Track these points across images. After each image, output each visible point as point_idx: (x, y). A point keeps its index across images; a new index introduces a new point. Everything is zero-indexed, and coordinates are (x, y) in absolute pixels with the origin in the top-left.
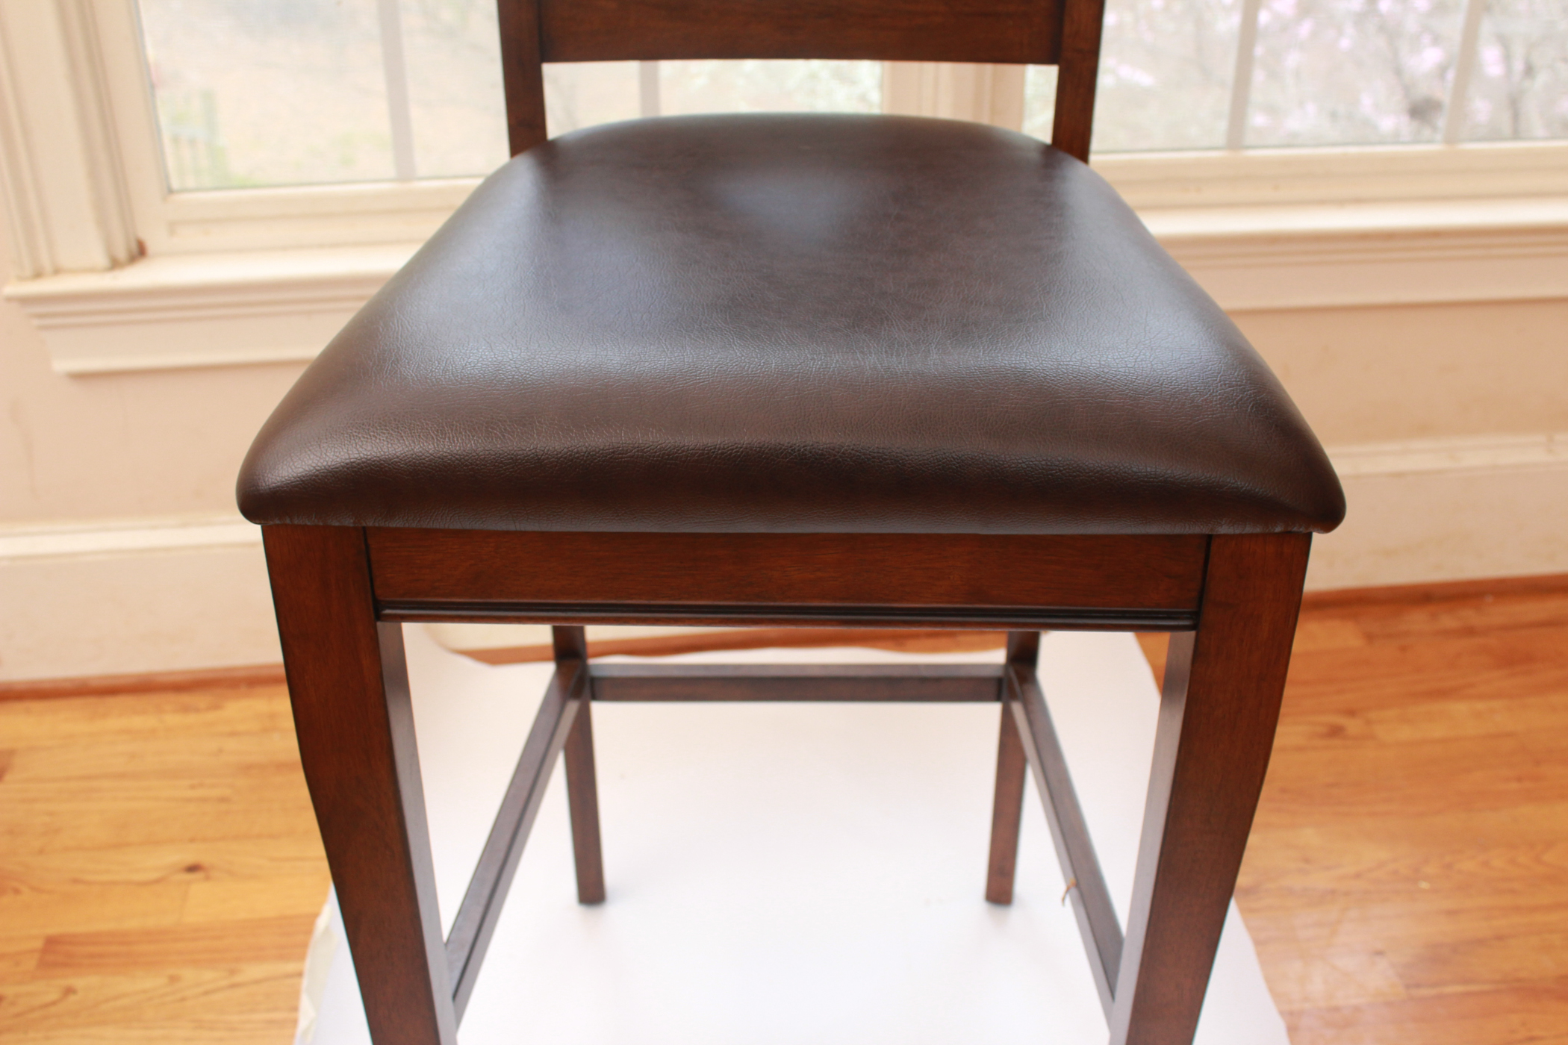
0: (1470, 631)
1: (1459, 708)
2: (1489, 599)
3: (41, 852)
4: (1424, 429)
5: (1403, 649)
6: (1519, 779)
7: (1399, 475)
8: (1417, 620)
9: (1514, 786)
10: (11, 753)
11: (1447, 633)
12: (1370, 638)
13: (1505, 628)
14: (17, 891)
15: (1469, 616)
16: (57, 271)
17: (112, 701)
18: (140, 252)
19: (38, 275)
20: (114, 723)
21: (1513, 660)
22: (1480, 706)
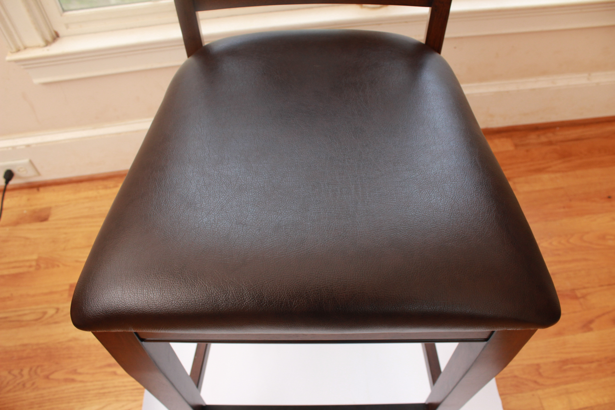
0: (550, 143)
1: (545, 177)
2: (558, 128)
3: (64, 250)
4: (544, 73)
5: (527, 151)
6: (564, 207)
7: (534, 90)
8: (533, 138)
9: (562, 210)
10: (50, 208)
11: (543, 144)
12: (516, 146)
13: (562, 141)
14: (58, 266)
15: (550, 136)
16: (25, 48)
17: (82, 185)
18: (56, 36)
19: (18, 50)
20: (83, 194)
21: (565, 156)
22: (553, 176)
